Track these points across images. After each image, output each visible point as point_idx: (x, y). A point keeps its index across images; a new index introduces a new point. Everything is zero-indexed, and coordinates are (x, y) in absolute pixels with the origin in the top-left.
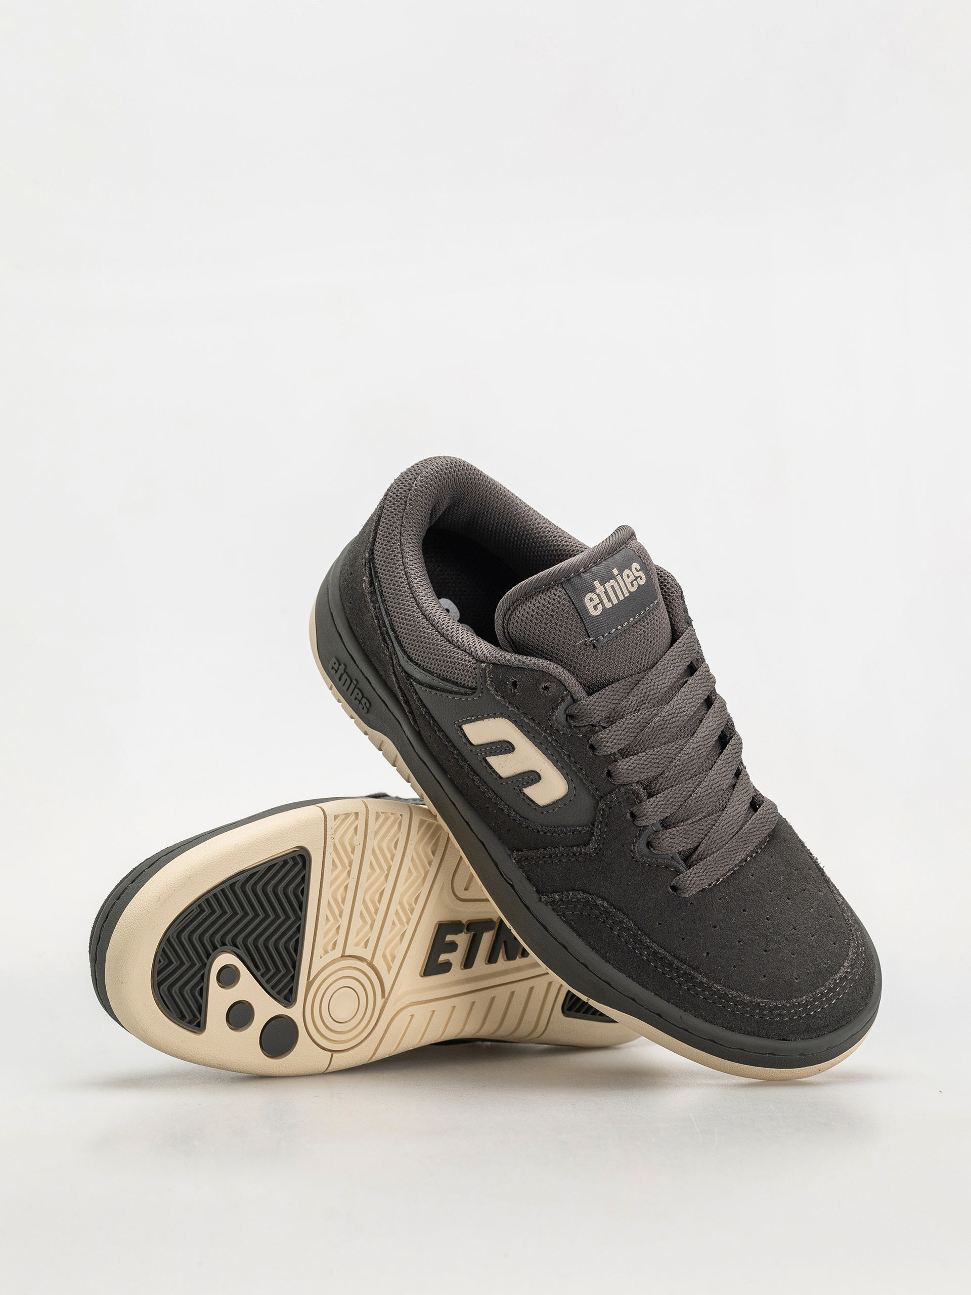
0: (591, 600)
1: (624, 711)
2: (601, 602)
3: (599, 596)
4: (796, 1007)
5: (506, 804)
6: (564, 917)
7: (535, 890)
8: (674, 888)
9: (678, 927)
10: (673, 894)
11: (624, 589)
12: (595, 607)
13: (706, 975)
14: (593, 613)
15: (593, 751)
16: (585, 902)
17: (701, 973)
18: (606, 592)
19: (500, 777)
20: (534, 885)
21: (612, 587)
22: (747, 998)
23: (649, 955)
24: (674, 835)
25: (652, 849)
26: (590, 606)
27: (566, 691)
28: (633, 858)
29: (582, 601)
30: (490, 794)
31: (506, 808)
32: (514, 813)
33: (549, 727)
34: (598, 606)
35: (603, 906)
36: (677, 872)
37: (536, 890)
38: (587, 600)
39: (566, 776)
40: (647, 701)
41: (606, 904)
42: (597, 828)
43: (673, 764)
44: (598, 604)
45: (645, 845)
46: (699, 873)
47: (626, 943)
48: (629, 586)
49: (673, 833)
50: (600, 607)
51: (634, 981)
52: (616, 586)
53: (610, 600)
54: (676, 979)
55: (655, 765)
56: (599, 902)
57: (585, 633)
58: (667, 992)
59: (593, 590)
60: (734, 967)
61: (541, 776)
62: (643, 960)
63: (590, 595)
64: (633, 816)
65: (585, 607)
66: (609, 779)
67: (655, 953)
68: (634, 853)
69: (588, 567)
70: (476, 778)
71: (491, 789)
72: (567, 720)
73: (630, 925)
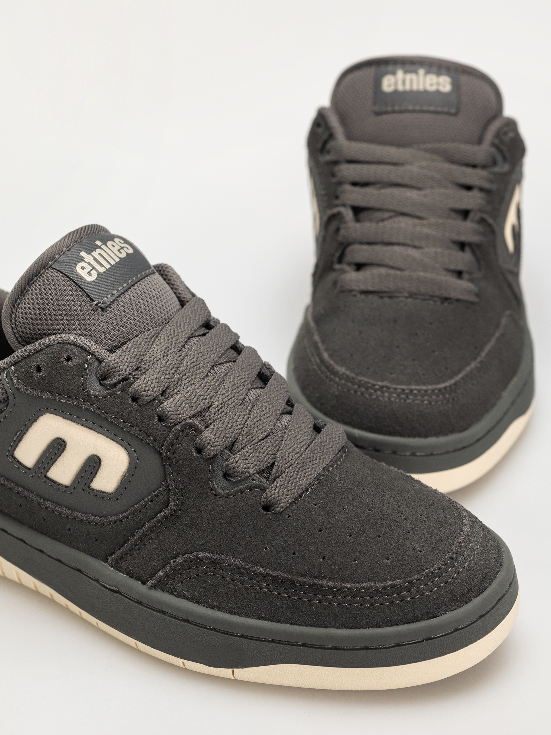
0: (83, 268)
1: (154, 359)
2: (94, 268)
3: (89, 264)
4: (432, 578)
5: (84, 513)
6: (176, 591)
7: (140, 583)
8: (267, 508)
9: (285, 543)
10: (267, 514)
11: (113, 255)
12: (89, 273)
13: (332, 579)
14: (89, 279)
15: (137, 402)
16: (188, 564)
17: (325, 579)
18: (95, 259)
19: (67, 487)
20: (137, 579)
21: (100, 254)
22: (379, 585)
23: (268, 585)
24: (245, 456)
25: (230, 479)
26: (84, 274)
27: (89, 355)
28: (216, 495)
29: (74, 271)
30: (66, 511)
31: (83, 517)
32: (92, 517)
33: (87, 397)
34: (92, 272)
35: (207, 558)
36: (263, 489)
37: (142, 583)
38: (78, 269)
39: (121, 442)
40: (173, 346)
41: (208, 554)
42: (170, 481)
43: (219, 393)
44: (91, 270)
45: (222, 479)
46: (284, 484)
47: (242, 584)
48: (118, 253)
49: (243, 454)
50: (94, 272)
51: (265, 620)
52: (103, 253)
53: (102, 265)
54: (303, 597)
55: (201, 398)
56: (201, 555)
57: (87, 299)
58: (300, 616)
59: (82, 260)
60: (355, 560)
61: (100, 457)
62: (265, 593)
63: (79, 266)
64: (199, 451)
65: (79, 276)
66: (162, 424)
67: (274, 578)
68: (215, 490)
69: (70, 245)
70: (48, 504)
71: (65, 507)
72: (101, 384)
73: (238, 564)
